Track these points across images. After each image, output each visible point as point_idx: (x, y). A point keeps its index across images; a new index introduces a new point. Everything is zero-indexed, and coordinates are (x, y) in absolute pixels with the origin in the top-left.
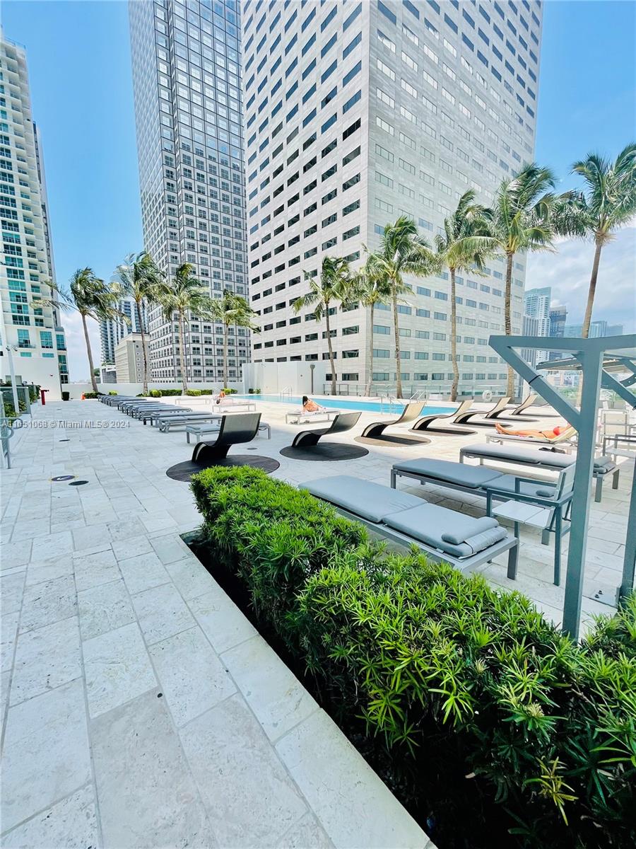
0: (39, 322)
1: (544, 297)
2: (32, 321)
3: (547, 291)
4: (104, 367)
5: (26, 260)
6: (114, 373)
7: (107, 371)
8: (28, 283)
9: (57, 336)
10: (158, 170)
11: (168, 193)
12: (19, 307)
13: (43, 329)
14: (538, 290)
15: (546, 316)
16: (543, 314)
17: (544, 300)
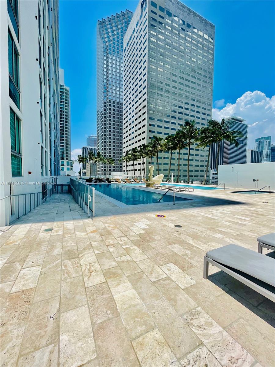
0: (67, 159)
1: (267, 141)
2: (65, 159)
3: (269, 138)
4: (82, 171)
5: (65, 142)
6: (86, 173)
7: (84, 172)
8: (65, 148)
9: (71, 162)
10: (102, 105)
11: (104, 112)
12: (62, 155)
13: (68, 161)
14: (264, 138)
15: (268, 149)
16: (267, 149)
17: (267, 142)
